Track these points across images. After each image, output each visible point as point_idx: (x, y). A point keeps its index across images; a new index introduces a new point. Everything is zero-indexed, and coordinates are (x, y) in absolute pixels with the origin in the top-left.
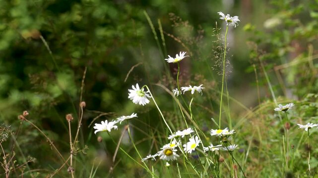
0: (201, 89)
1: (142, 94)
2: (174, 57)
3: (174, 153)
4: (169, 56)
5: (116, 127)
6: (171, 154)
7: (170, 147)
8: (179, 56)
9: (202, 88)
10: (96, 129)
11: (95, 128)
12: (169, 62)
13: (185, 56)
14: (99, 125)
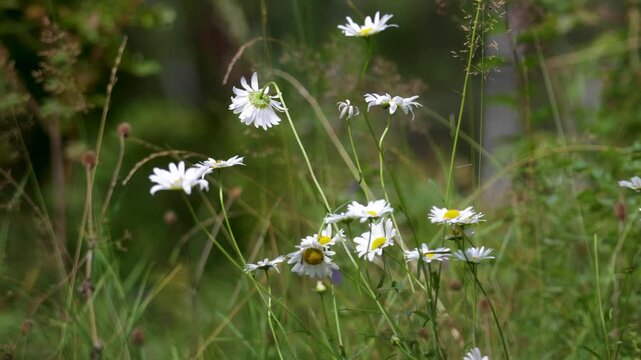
0: (413, 105)
1: (262, 102)
2: (361, 23)
3: (328, 260)
4: (349, 19)
5: (204, 184)
6: (319, 261)
7: (318, 244)
8: (373, 21)
9: (415, 103)
10: (156, 184)
11: (153, 178)
12: (348, 34)
13: (388, 23)
14: (164, 172)
